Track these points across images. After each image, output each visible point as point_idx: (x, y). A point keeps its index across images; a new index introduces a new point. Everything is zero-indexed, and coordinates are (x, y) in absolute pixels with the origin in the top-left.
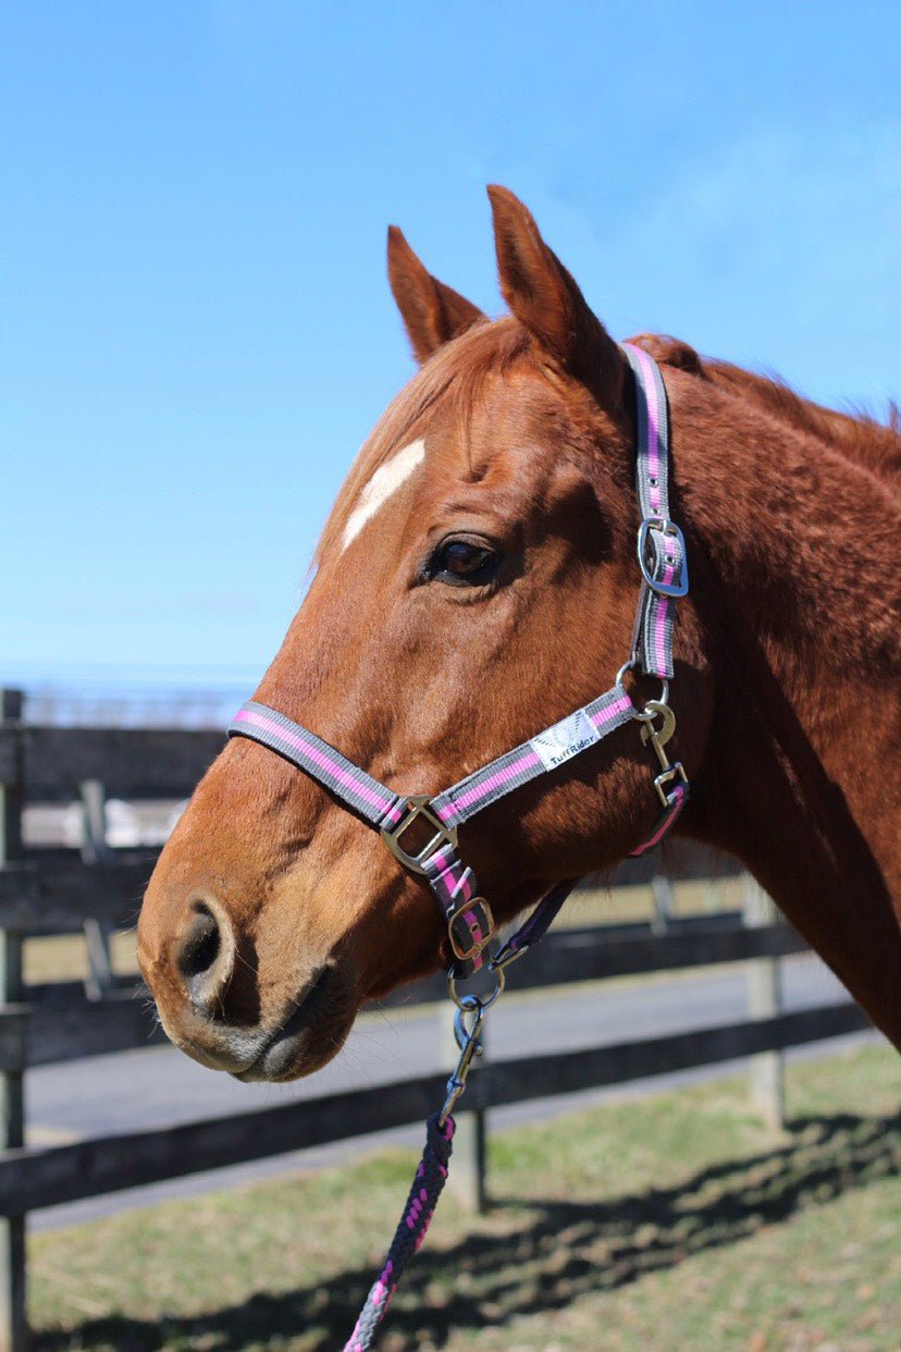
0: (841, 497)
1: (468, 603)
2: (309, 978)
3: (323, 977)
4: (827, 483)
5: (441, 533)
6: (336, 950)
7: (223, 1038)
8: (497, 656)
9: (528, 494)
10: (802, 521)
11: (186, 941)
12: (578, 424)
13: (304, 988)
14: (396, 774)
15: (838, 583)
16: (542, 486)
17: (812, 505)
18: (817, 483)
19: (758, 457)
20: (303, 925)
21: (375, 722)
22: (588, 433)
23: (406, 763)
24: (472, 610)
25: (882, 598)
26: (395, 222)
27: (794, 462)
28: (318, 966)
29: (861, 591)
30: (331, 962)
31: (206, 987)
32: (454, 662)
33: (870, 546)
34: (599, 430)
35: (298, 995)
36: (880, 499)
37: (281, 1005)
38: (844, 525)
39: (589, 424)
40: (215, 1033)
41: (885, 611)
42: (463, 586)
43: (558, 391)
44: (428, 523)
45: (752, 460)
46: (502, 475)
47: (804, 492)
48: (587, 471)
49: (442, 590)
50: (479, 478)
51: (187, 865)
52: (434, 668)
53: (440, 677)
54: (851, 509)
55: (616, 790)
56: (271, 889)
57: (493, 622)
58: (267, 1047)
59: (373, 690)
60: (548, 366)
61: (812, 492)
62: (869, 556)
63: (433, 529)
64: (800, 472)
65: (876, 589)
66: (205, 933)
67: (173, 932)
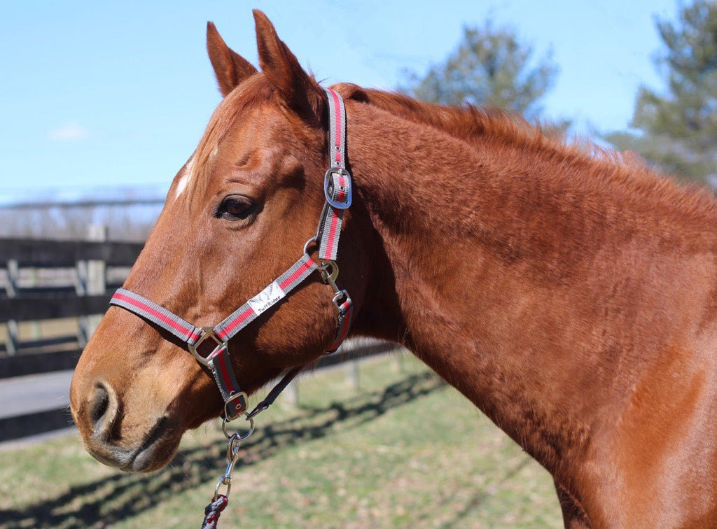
0: (443, 158)
1: (237, 229)
2: (156, 423)
3: (162, 423)
4: (435, 152)
5: (224, 194)
6: (169, 408)
7: (111, 452)
8: (251, 257)
11: (94, 403)
12: (296, 135)
13: (153, 428)
14: (200, 317)
15: (443, 202)
16: (276, 167)
19: (393, 144)
20: (153, 395)
21: (190, 290)
22: (301, 140)
23: (206, 312)
24: (239, 233)
25: (468, 207)
26: (211, 20)
28: (160, 416)
29: (456, 205)
30: (167, 415)
31: (102, 427)
32: (231, 259)
33: (460, 181)
34: (307, 138)
35: (150, 431)
36: (468, 155)
37: (141, 436)
38: (444, 172)
39: (302, 135)
40: (106, 449)
41: (471, 213)
42: (235, 220)
43: (287, 118)
44: (217, 189)
46: (256, 162)
47: (421, 158)
48: (301, 159)
49: (225, 222)
50: (245, 163)
51: (94, 363)
52: (220, 263)
53: (223, 268)
54: (449, 164)
55: (313, 325)
56: (136, 375)
57: (249, 239)
58: (134, 457)
59: (189, 274)
60: (281, 104)
62: (460, 186)
63: (219, 193)
66: (103, 398)
67: (86, 398)
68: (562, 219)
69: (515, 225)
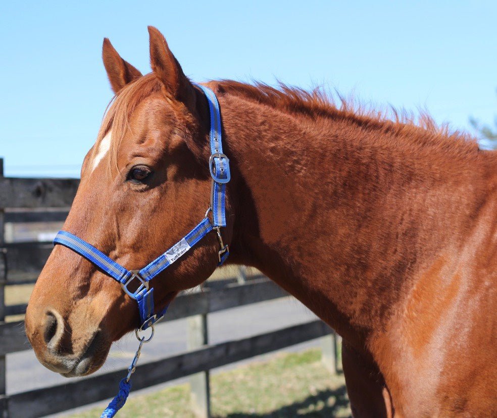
0: (280, 129)
1: (142, 191)
2: (92, 336)
3: (97, 335)
4: (274, 124)
5: (130, 167)
6: (101, 325)
7: (61, 361)
8: (154, 211)
9: (161, 147)
10: (266, 142)
11: (46, 326)
12: (180, 119)
13: (90, 340)
16: (167, 143)
17: (269, 135)
18: (271, 126)
19: (247, 122)
20: (88, 316)
21: (110, 238)
22: (183, 123)
24: (144, 194)
25: (300, 164)
27: (260, 119)
28: (95, 331)
30: (100, 329)
32: (138, 214)
33: (293, 145)
34: (188, 121)
35: (88, 343)
37: (82, 347)
38: (282, 140)
39: (184, 119)
40: (58, 359)
42: (140, 184)
43: (173, 107)
44: (126, 163)
45: (244, 124)
46: (151, 141)
48: (183, 137)
49: (134, 186)
50: (143, 142)
51: (44, 297)
52: (131, 217)
53: (134, 220)
56: (75, 304)
57: (152, 198)
58: (77, 363)
59: (108, 226)
61: (268, 130)
62: (294, 150)
63: (128, 165)
64: (263, 123)
65: (297, 162)
66: (53, 322)
67: (40, 323)
68: (363, 168)
69: (332, 175)
